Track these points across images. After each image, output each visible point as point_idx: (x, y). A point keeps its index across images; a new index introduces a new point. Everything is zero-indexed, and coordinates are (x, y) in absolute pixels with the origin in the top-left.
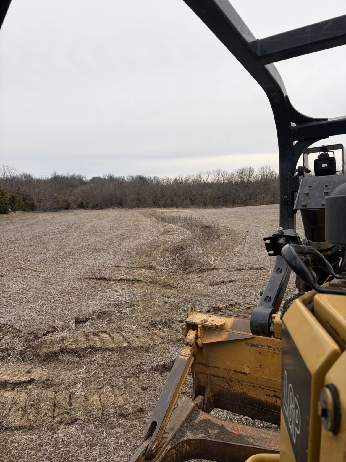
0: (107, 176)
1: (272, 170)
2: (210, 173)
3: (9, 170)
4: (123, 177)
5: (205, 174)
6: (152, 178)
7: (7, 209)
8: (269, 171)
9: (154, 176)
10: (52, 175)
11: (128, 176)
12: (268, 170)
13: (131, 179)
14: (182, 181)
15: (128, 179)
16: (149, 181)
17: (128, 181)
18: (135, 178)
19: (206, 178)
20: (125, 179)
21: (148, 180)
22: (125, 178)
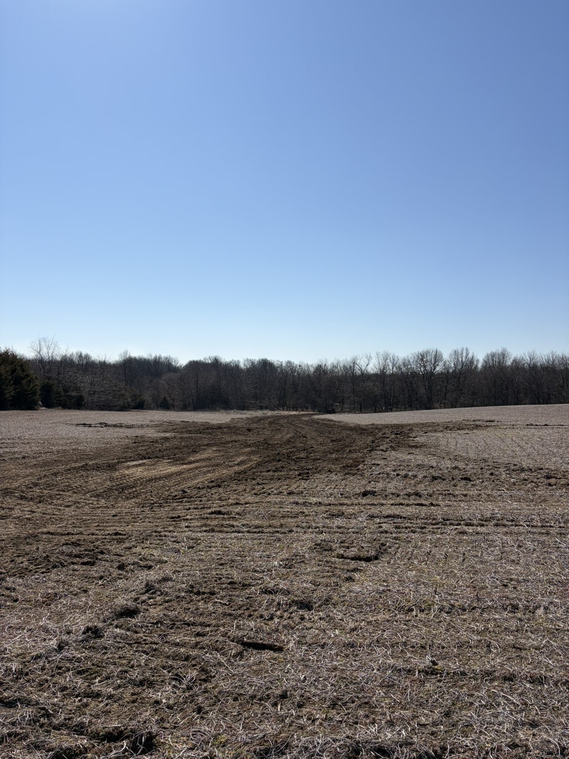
0: (210, 359)
1: (470, 355)
2: (371, 357)
3: (47, 345)
4: (238, 361)
5: (364, 358)
6: (284, 364)
7: (35, 403)
8: (466, 356)
9: (287, 361)
10: (121, 355)
11: (245, 361)
12: (464, 354)
13: (250, 364)
14: (326, 369)
15: (245, 364)
16: (278, 369)
17: (245, 367)
18: (257, 364)
19: (366, 366)
20: (240, 364)
21: (277, 367)
22: (240, 362)
